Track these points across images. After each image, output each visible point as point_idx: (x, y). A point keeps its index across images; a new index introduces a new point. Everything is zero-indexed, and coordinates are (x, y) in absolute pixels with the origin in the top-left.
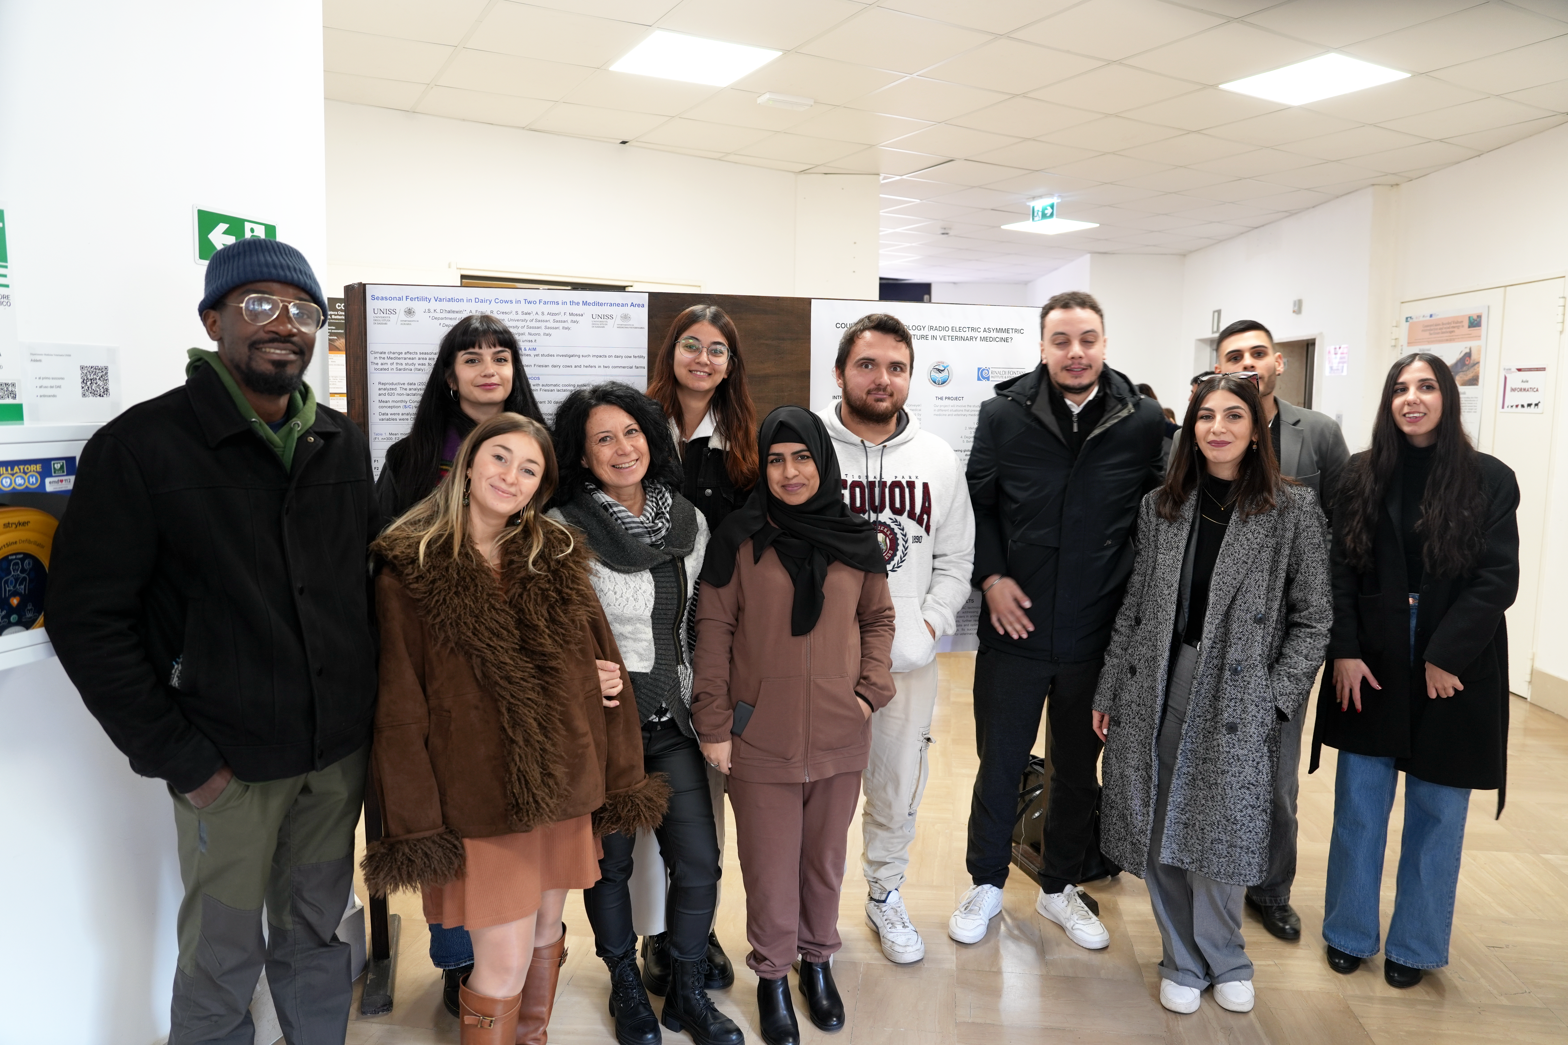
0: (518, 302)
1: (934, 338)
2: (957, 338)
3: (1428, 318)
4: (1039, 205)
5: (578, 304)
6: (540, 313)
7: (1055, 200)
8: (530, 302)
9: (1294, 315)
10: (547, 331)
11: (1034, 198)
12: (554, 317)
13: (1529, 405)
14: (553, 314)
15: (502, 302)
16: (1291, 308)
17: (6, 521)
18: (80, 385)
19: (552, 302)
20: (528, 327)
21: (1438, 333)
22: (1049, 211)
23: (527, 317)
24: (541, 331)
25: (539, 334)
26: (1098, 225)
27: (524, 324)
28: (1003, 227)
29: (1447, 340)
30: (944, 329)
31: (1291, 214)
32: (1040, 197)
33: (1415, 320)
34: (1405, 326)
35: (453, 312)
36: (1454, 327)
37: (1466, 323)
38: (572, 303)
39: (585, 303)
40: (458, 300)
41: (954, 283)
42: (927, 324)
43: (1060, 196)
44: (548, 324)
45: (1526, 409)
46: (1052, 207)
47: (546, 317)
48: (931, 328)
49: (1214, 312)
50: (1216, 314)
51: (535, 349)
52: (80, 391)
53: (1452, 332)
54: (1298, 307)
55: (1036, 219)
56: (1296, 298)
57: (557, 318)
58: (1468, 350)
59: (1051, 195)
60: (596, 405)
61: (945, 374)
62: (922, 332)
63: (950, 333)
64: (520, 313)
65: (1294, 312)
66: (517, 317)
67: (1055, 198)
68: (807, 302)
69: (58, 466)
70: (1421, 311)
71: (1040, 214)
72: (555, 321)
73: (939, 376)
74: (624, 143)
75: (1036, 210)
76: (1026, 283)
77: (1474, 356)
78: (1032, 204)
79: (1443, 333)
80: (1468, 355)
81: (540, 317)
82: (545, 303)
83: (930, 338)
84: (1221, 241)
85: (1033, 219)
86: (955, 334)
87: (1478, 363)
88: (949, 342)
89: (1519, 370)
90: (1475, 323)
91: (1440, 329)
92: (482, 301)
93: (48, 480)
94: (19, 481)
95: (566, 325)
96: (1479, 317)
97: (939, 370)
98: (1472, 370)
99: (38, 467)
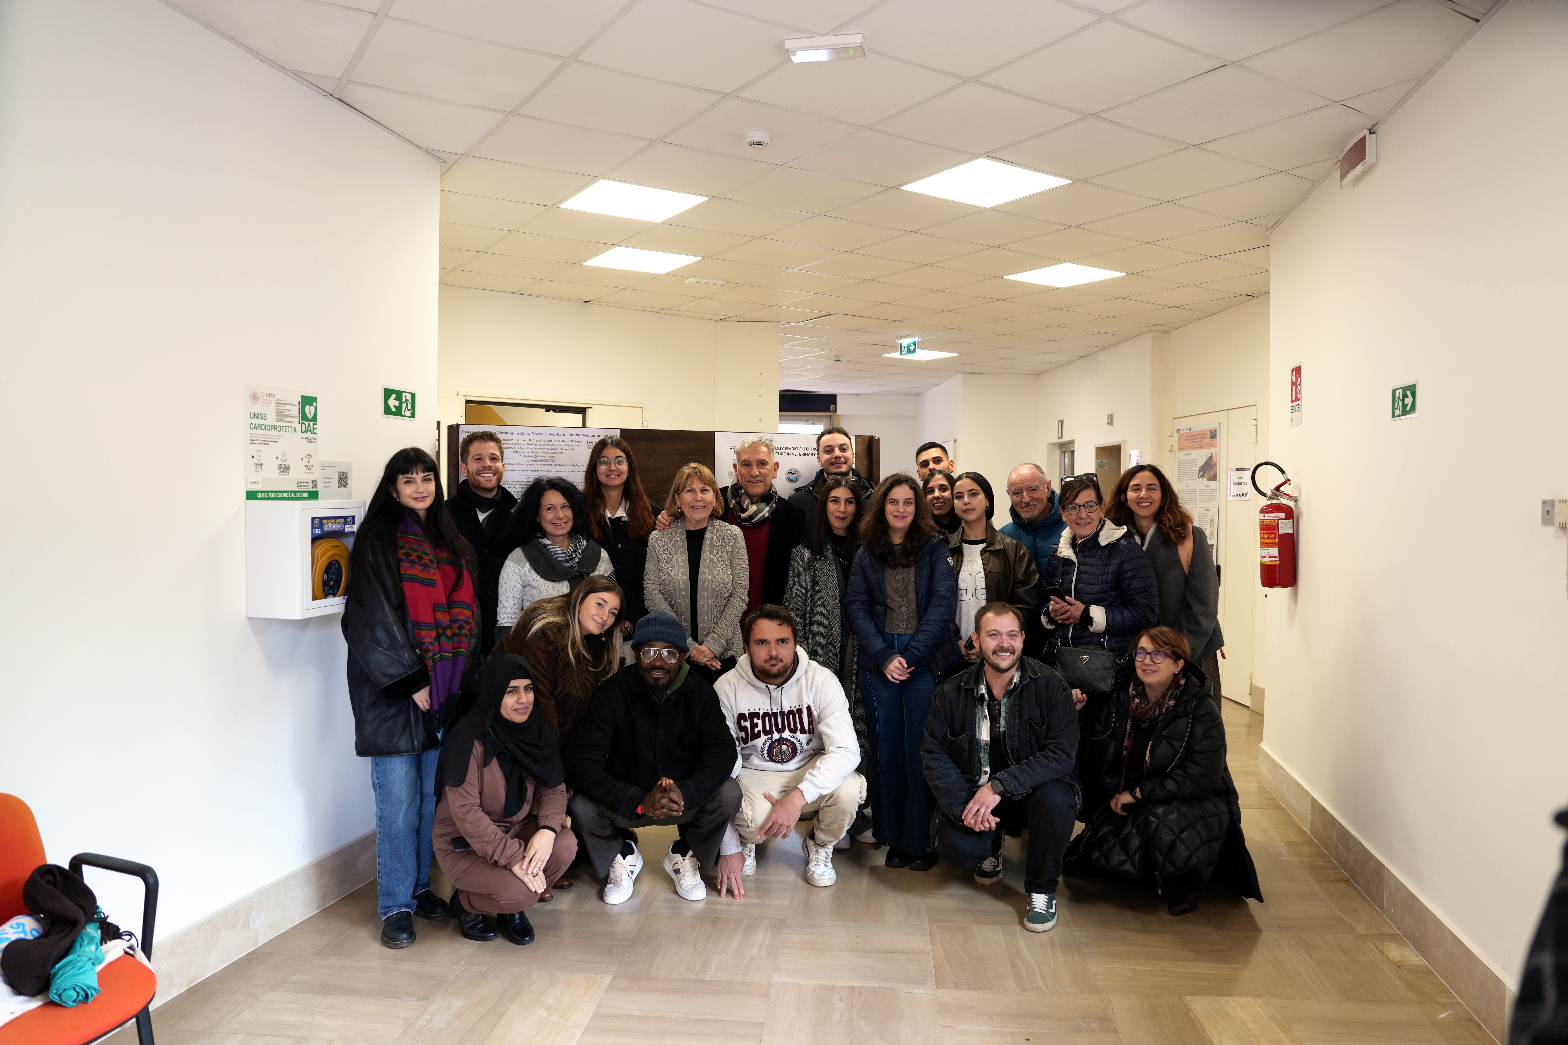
0: (545, 434)
1: (789, 454)
2: (803, 454)
3: (1189, 431)
4: (905, 342)
5: (579, 435)
6: (557, 441)
7: (917, 339)
8: (552, 435)
9: (1108, 425)
10: (562, 451)
11: (901, 337)
12: (565, 443)
13: (1243, 495)
14: (565, 441)
15: (536, 434)
16: (1106, 421)
17: (332, 545)
18: (338, 481)
19: (565, 435)
20: (551, 449)
21: (1194, 442)
22: (912, 348)
23: (550, 443)
24: (558, 451)
25: (557, 453)
26: (958, 354)
27: (548, 447)
28: (883, 355)
29: (1199, 447)
30: (795, 449)
31: (1104, 348)
32: (906, 337)
33: (1182, 432)
34: (1176, 436)
35: (508, 440)
36: (1202, 438)
37: (1209, 436)
38: (576, 435)
39: (583, 435)
40: (511, 434)
41: (856, 394)
42: (785, 446)
43: (920, 336)
44: (562, 447)
45: (1241, 498)
46: (914, 344)
47: (561, 443)
48: (787, 448)
49: (1059, 422)
50: (1060, 423)
51: (554, 462)
52: (337, 484)
53: (1202, 441)
54: (1111, 420)
55: (903, 353)
56: (1109, 413)
57: (567, 443)
58: (1210, 455)
59: (913, 336)
60: (549, 489)
61: (796, 475)
62: (782, 451)
63: (799, 451)
64: (546, 440)
65: (1108, 424)
66: (544, 443)
67: (917, 338)
68: (712, 434)
69: (349, 520)
70: (1184, 425)
71: (906, 349)
72: (566, 445)
73: (792, 477)
74: (586, 302)
75: (903, 345)
76: (918, 395)
77: (1214, 459)
78: (900, 342)
79: (1197, 442)
80: (1211, 458)
81: (557, 443)
82: (560, 435)
83: (786, 454)
84: (1062, 365)
85: (901, 353)
86: (802, 452)
87: (1216, 464)
88: (798, 457)
89: (1237, 470)
90: (1213, 435)
91: (1195, 439)
92: (525, 434)
93: (346, 526)
94: (338, 526)
95: (572, 448)
96: (1215, 431)
97: (792, 473)
98: (1213, 469)
99: (343, 520)
